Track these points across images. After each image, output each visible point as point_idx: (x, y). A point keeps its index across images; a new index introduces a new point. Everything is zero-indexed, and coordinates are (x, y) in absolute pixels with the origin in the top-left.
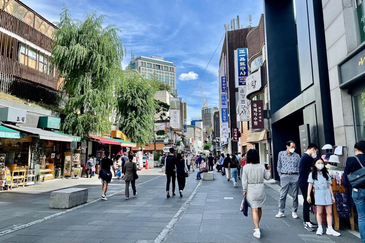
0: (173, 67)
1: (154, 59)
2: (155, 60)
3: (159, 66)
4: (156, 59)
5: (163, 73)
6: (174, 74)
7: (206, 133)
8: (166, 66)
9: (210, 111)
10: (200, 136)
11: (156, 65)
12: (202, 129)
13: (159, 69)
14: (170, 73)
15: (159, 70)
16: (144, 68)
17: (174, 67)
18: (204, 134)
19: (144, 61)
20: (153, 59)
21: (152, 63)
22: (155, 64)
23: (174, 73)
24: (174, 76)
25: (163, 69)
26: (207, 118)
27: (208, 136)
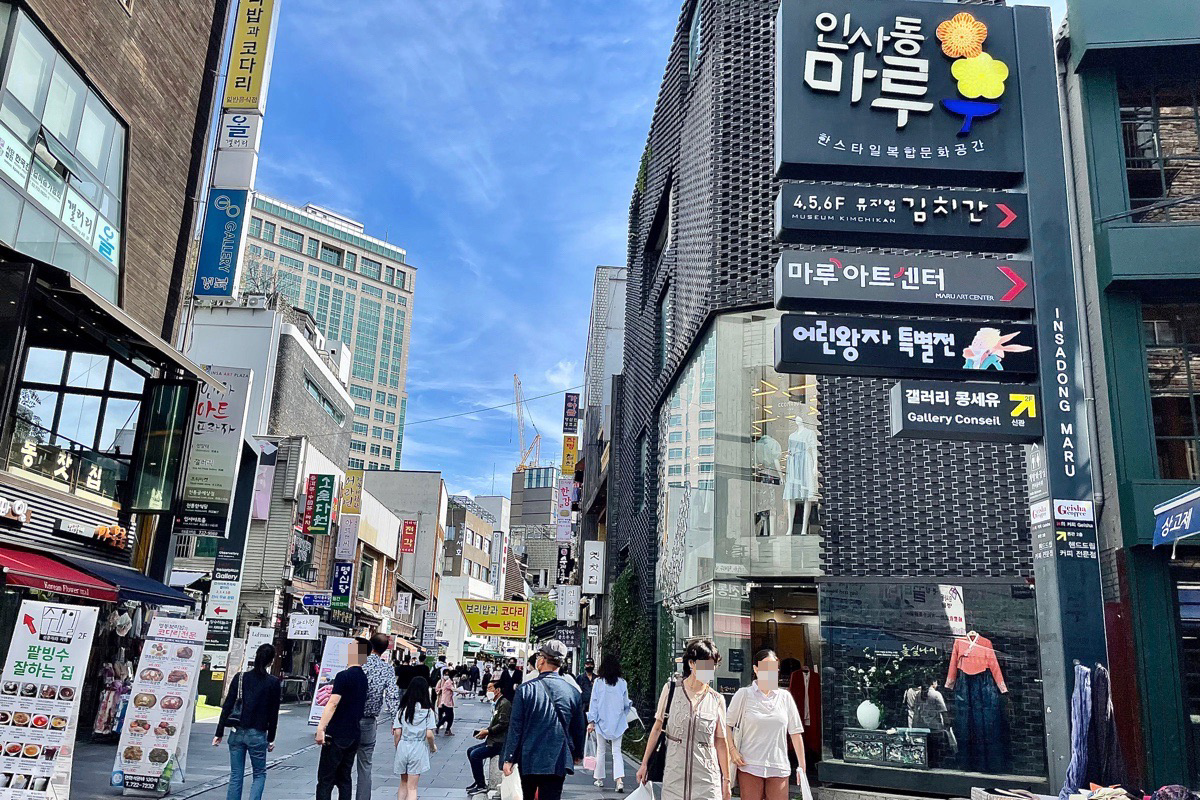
0: (402, 268)
1: (318, 218)
2: (324, 222)
3: (340, 252)
4: (328, 218)
5: (353, 284)
6: (403, 301)
7: (524, 558)
8: (371, 257)
9: (546, 477)
10: (491, 563)
11: (325, 246)
12: (506, 534)
13: (339, 264)
14: (386, 289)
15: (335, 271)
16: (265, 246)
17: (407, 270)
18: (510, 562)
19: (265, 217)
20: (312, 217)
21: (308, 234)
22: (322, 239)
23: (404, 294)
24: (401, 308)
25: (358, 271)
26: (533, 508)
27: (529, 575)
